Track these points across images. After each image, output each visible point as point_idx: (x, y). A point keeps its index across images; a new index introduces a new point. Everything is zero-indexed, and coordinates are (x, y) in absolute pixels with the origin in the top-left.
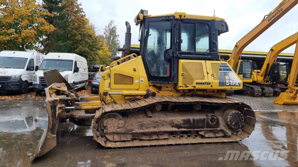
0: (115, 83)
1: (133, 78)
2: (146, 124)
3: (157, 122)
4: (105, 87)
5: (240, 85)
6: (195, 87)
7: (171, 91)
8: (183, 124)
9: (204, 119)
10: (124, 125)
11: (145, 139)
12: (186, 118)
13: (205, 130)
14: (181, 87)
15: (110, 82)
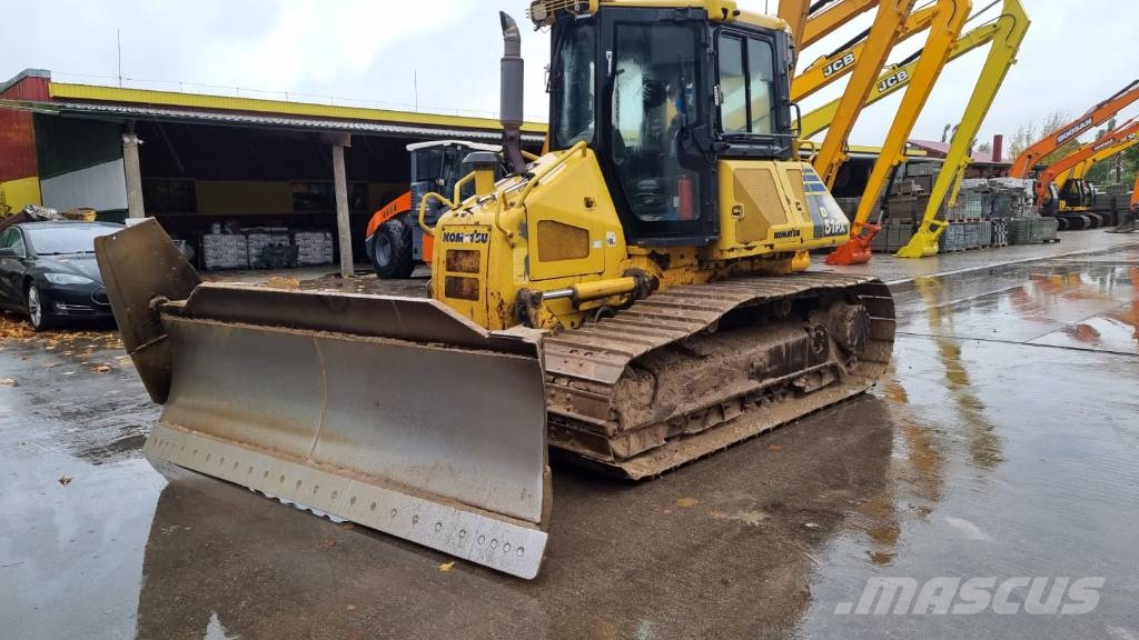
0: (543, 258)
1: (587, 232)
2: (699, 380)
3: (720, 370)
4: (515, 277)
5: (846, 233)
6: (771, 246)
7: (688, 267)
8: (770, 366)
9: (805, 341)
10: (654, 398)
11: (693, 431)
12: (772, 345)
13: (808, 372)
14: (732, 250)
15: (526, 253)
